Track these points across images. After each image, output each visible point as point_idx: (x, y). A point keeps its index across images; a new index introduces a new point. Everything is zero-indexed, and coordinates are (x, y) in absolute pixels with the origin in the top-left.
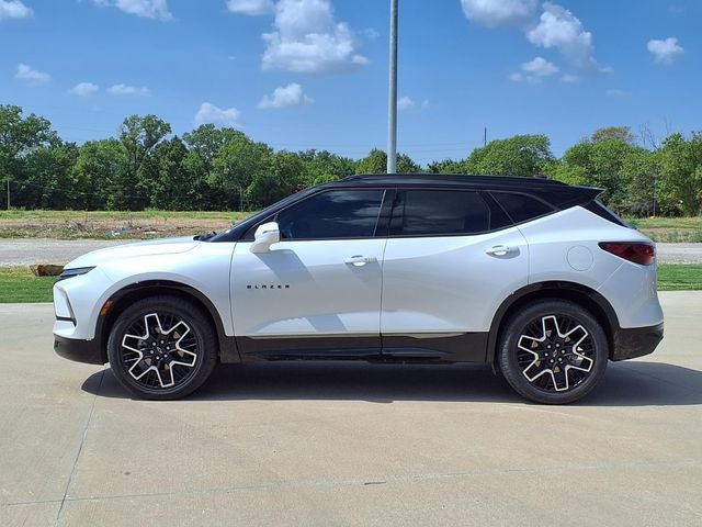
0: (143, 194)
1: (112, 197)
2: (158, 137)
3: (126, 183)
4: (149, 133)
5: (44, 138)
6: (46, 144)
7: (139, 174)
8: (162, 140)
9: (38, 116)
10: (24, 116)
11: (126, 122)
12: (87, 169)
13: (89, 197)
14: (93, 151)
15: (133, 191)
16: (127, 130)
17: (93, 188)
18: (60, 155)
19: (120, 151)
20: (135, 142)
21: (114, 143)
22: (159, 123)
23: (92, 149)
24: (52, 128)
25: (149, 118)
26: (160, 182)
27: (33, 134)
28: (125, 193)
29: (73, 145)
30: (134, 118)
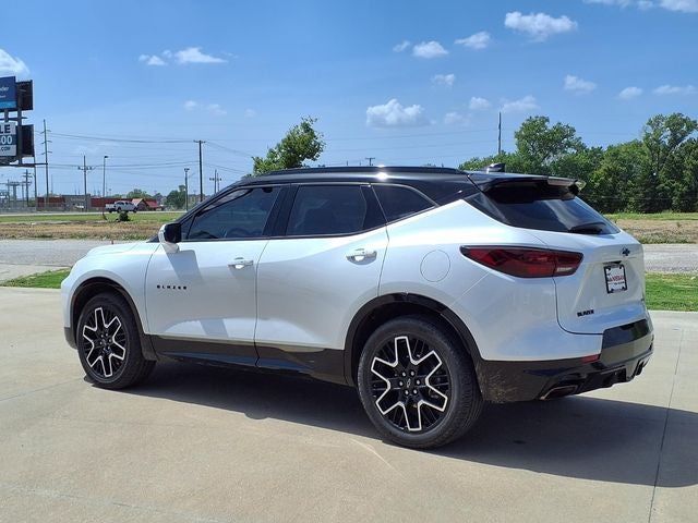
0: (665, 196)
1: (632, 200)
2: (684, 136)
3: (647, 186)
4: (674, 133)
5: (569, 144)
6: (571, 151)
7: (662, 175)
8: (687, 138)
9: (564, 124)
10: (550, 126)
11: (650, 123)
12: (609, 172)
13: (609, 201)
14: (615, 155)
15: (655, 193)
16: (650, 130)
17: (613, 191)
18: (583, 160)
19: (643, 153)
20: (659, 142)
21: (637, 145)
22: (685, 121)
23: (614, 153)
24: (577, 135)
25: (674, 117)
26: (682, 182)
27: (559, 142)
28: (646, 195)
29: (600, 149)
30: (658, 119)
